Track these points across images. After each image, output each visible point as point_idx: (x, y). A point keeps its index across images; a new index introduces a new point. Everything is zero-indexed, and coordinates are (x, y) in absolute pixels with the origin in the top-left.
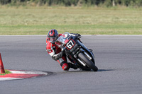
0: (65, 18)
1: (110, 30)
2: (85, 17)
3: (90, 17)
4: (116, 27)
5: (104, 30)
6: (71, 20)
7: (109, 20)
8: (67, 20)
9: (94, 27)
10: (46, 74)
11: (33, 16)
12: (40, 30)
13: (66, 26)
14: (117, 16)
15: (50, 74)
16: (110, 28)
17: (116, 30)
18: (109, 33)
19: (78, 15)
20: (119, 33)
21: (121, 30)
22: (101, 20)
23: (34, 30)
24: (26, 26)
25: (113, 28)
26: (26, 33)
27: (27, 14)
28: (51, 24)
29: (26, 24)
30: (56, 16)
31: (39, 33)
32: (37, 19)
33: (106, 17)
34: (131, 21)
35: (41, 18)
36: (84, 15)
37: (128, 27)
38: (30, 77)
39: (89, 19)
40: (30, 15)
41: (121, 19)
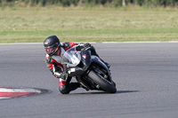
0: (63, 21)
1: (119, 36)
2: (88, 20)
3: (94, 19)
4: (127, 32)
5: (111, 36)
6: (70, 24)
7: (118, 23)
8: (65, 24)
9: (99, 32)
10: (39, 92)
11: (23, 19)
12: (32, 37)
13: (64, 32)
14: (127, 18)
15: (44, 91)
16: (120, 34)
17: (127, 36)
18: (118, 39)
19: (79, 18)
20: (131, 39)
21: (133, 36)
22: (108, 24)
23: (24, 36)
24: (13, 32)
25: (123, 33)
26: (14, 41)
27: (15, 16)
28: (45, 29)
29: (14, 29)
30: (51, 19)
31: (30, 40)
32: (28, 23)
33: (114, 20)
34: (146, 25)
35: (33, 22)
36: (87, 18)
37: (141, 32)
38: (19, 96)
39: (93, 22)
40: (18, 18)
41: (133, 23)
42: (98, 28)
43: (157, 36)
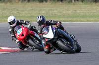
3: (57, 10)
4: (75, 17)
5: (66, 19)
6: (43, 12)
7: (70, 12)
8: (40, 12)
9: (59, 17)
10: (26, 50)
14: (75, 9)
16: (71, 18)
17: (75, 19)
18: (70, 21)
19: (48, 9)
20: (77, 21)
21: (78, 19)
22: (64, 12)
25: (73, 17)
28: (29, 15)
30: (33, 9)
33: (68, 10)
34: (85, 13)
36: (53, 9)
39: (56, 11)
40: (15, 9)
41: (78, 12)
42: (58, 14)
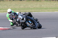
2: (28, 5)
4: (41, 9)
5: (35, 10)
6: (22, 6)
7: (38, 6)
8: (20, 6)
9: (32, 9)
10: (12, 28)
13: (20, 9)
16: (38, 9)
18: (38, 11)
20: (42, 11)
22: (34, 6)
24: (4, 9)
26: (4, 12)
27: (4, 4)
29: (4, 8)
30: (16, 5)
32: (8, 6)
34: (47, 6)
35: (10, 6)
36: (28, 4)
37: (45, 9)
39: (30, 6)
41: (43, 6)
42: (31, 8)
43: (50, 10)
